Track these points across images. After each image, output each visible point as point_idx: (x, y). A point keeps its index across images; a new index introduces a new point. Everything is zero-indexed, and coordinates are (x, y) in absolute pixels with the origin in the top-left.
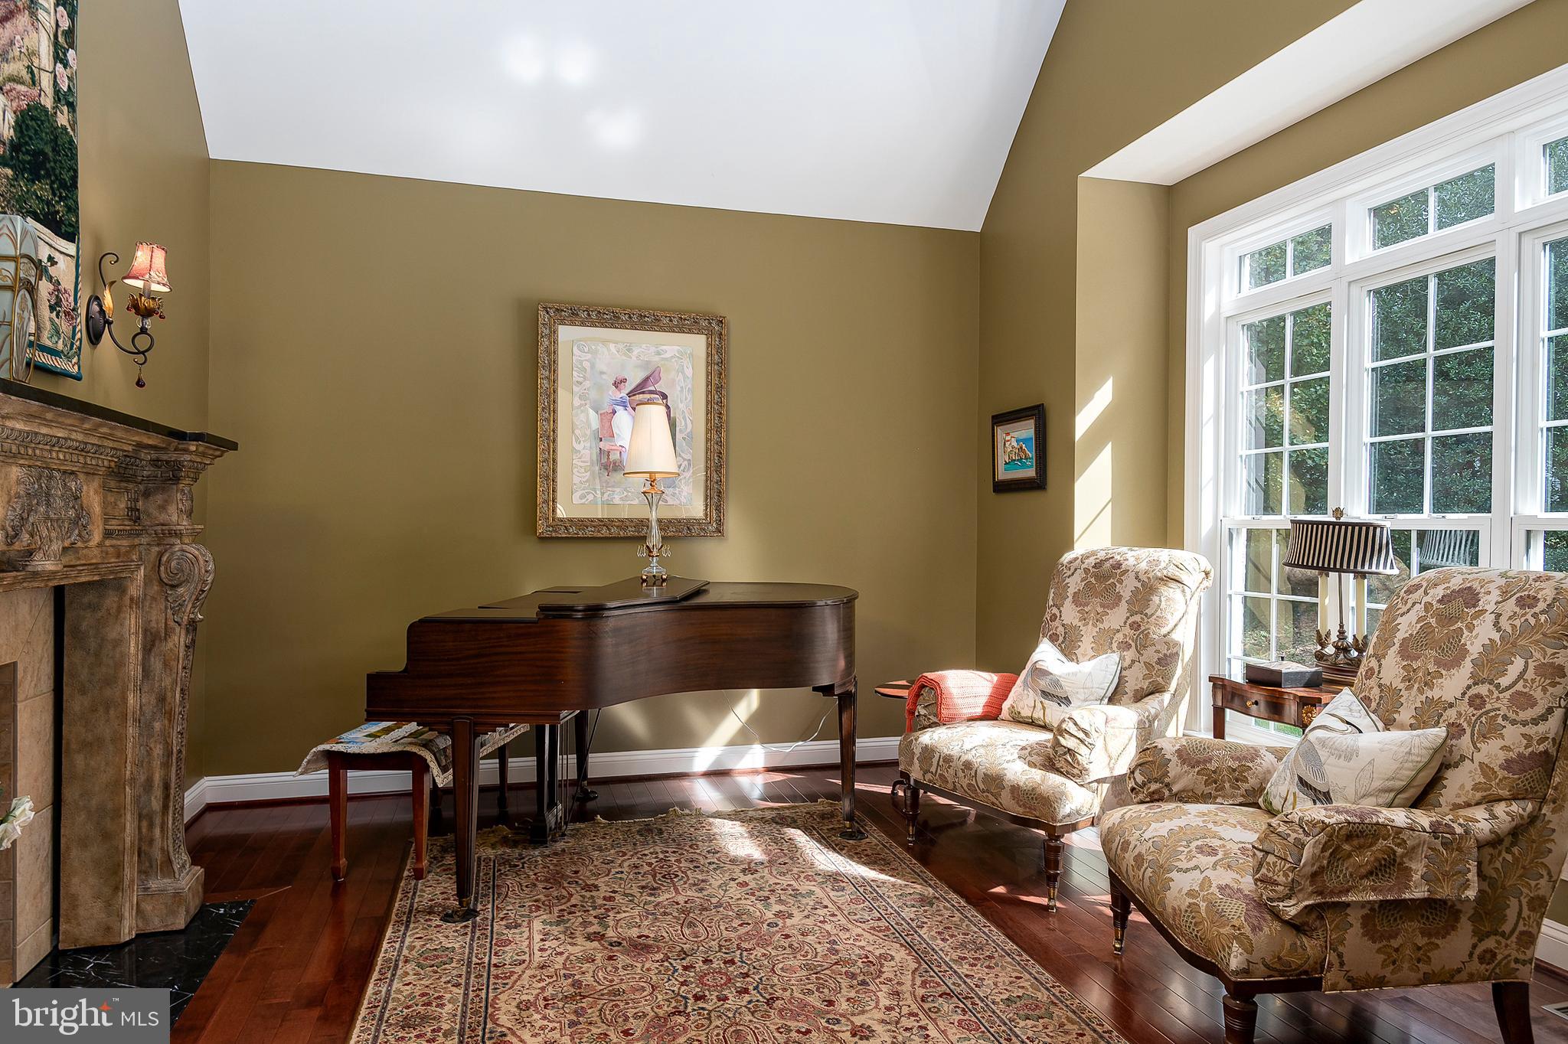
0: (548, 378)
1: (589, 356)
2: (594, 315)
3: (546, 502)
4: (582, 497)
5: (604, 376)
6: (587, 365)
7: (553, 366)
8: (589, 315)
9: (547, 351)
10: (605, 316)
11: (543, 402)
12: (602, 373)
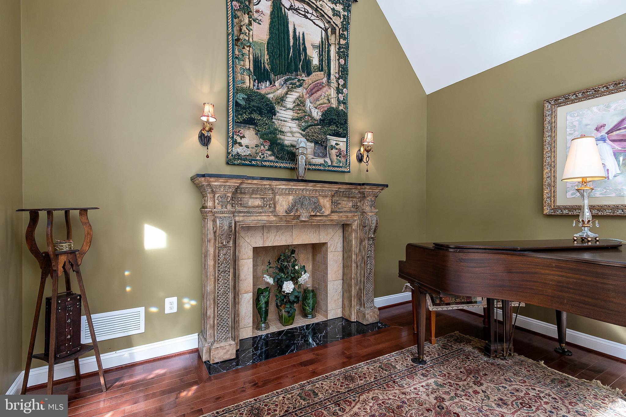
0: (551, 136)
1: (578, 118)
2: (580, 95)
3: (550, 198)
4: (572, 194)
5: (588, 127)
6: (576, 123)
7: (554, 129)
8: (576, 96)
9: (550, 123)
10: (588, 93)
11: (547, 148)
12: (587, 125)
